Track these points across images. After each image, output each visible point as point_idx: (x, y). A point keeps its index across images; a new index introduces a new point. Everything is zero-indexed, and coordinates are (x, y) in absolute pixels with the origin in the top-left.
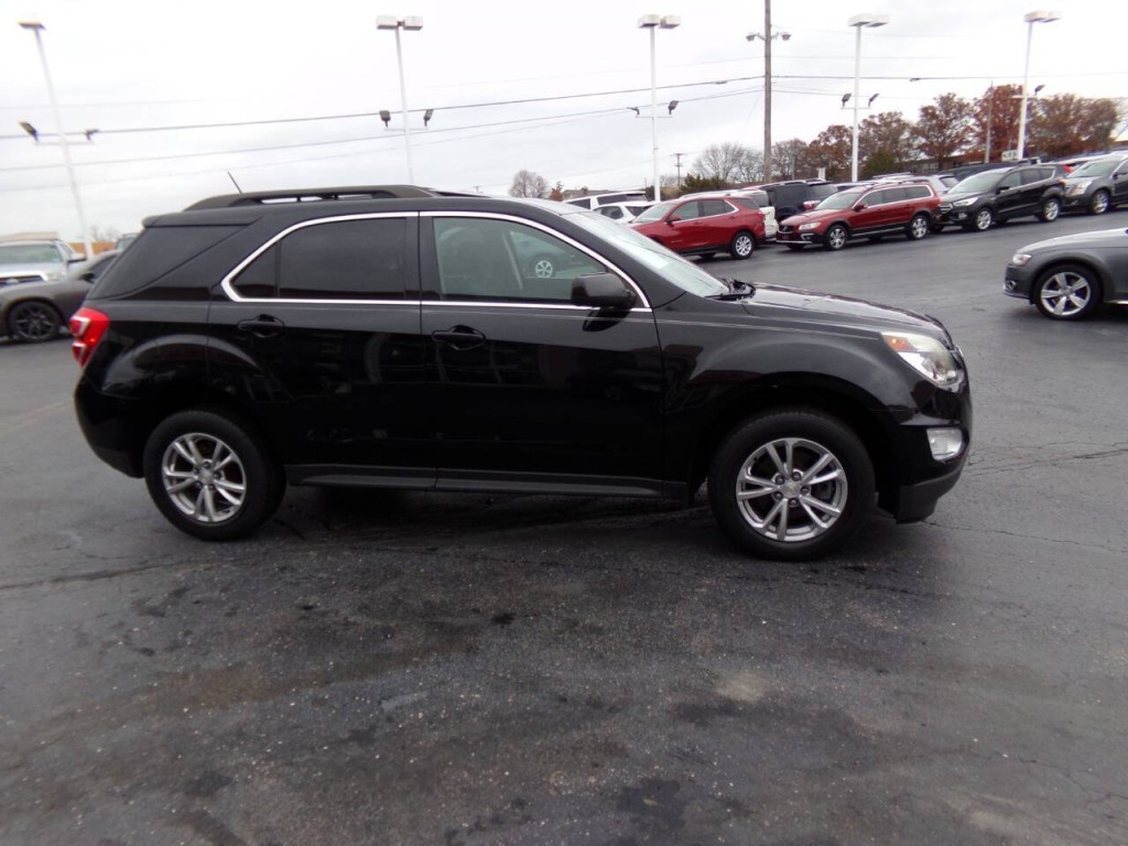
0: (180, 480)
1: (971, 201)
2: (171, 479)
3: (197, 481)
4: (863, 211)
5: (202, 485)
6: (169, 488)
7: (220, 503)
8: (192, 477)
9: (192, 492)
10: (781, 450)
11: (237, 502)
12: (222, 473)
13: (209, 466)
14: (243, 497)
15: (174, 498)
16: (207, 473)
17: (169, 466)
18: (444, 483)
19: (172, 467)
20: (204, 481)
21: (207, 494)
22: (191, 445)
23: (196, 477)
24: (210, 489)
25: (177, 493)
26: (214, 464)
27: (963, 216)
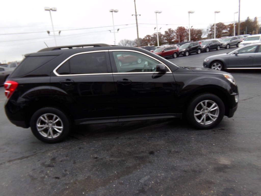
0: (42, 127)
1: (184, 50)
2: (39, 127)
3: (48, 127)
4: (164, 52)
5: (49, 128)
6: (39, 130)
7: (55, 132)
8: (45, 126)
9: (46, 131)
10: (204, 103)
11: (60, 132)
12: (55, 124)
13: (51, 123)
14: (62, 130)
15: (40, 133)
16: (50, 125)
17: (38, 124)
18: (120, 120)
19: (39, 124)
20: (50, 127)
21: (50, 130)
22: (46, 117)
23: (47, 126)
24: (52, 129)
25: (41, 131)
26: (53, 122)
27: (183, 53)
